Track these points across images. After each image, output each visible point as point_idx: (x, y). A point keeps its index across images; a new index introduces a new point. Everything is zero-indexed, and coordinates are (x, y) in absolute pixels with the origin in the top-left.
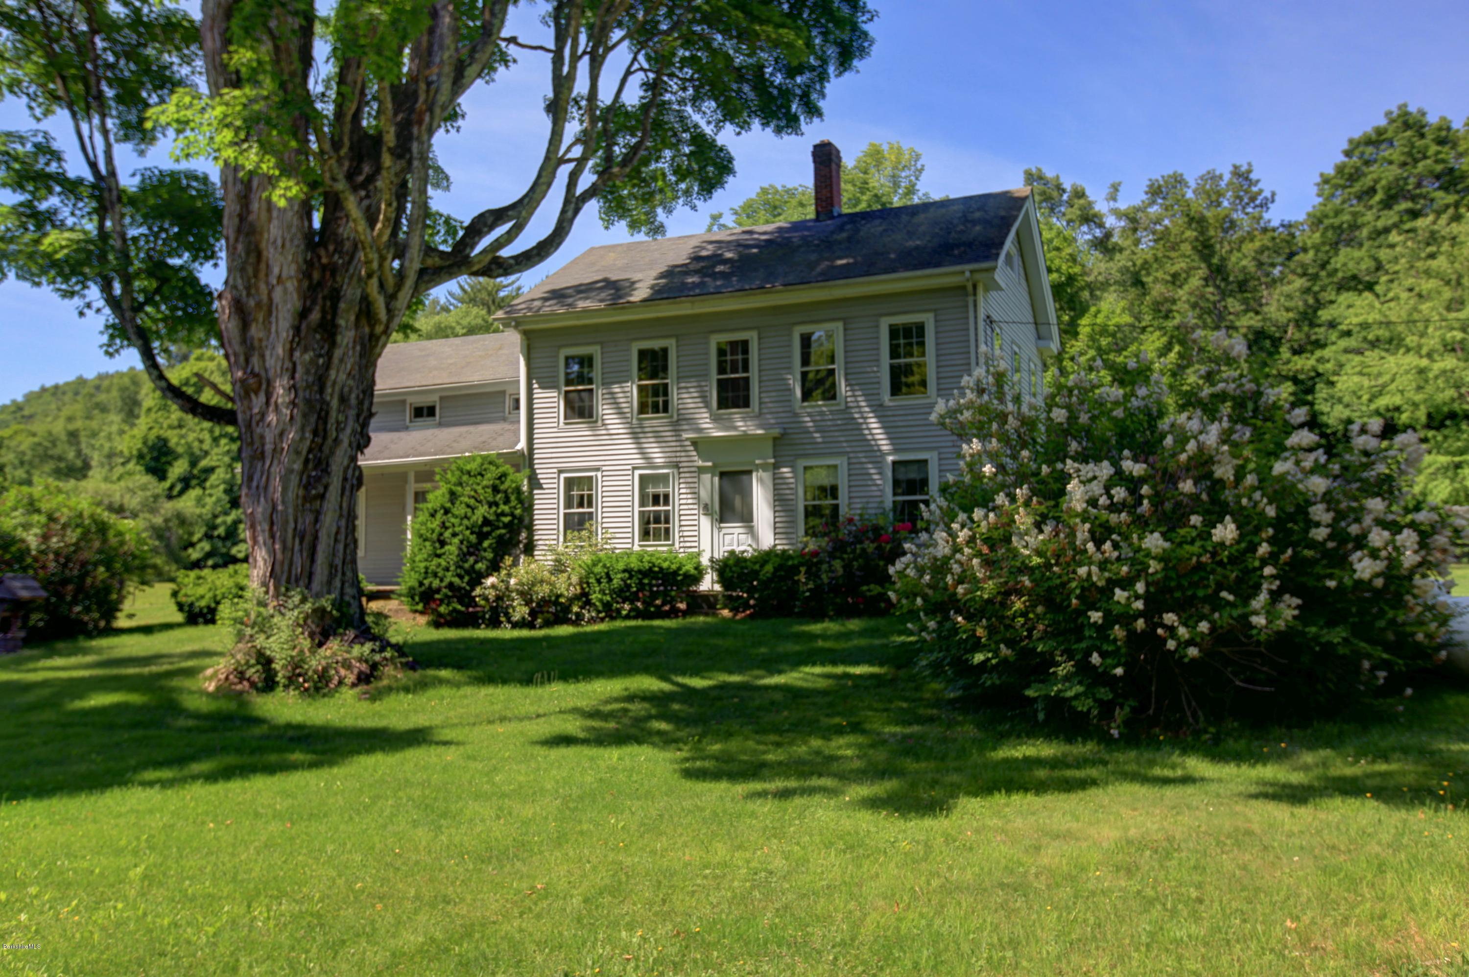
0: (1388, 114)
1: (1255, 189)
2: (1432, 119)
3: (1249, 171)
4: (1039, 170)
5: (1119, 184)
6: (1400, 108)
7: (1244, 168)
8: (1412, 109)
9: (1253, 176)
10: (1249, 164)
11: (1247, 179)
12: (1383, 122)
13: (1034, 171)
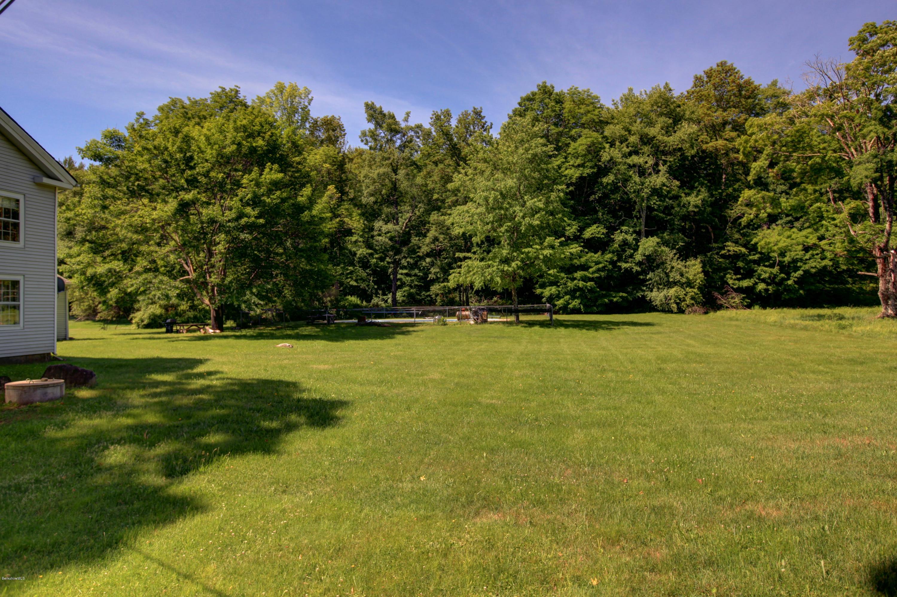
0: (538, 86)
1: (483, 121)
2: (557, 90)
3: (481, 112)
4: (373, 103)
5: (410, 113)
6: (543, 83)
7: (479, 110)
8: (548, 84)
9: (482, 114)
10: (481, 108)
11: (480, 116)
12: (536, 90)
13: (370, 103)
